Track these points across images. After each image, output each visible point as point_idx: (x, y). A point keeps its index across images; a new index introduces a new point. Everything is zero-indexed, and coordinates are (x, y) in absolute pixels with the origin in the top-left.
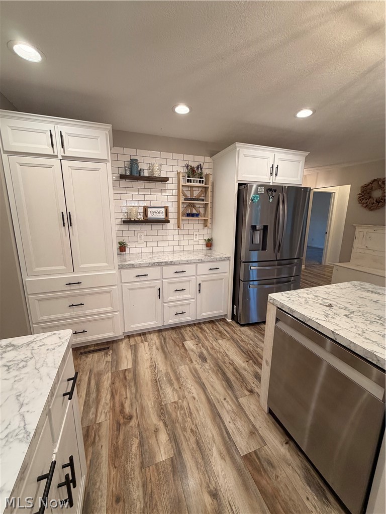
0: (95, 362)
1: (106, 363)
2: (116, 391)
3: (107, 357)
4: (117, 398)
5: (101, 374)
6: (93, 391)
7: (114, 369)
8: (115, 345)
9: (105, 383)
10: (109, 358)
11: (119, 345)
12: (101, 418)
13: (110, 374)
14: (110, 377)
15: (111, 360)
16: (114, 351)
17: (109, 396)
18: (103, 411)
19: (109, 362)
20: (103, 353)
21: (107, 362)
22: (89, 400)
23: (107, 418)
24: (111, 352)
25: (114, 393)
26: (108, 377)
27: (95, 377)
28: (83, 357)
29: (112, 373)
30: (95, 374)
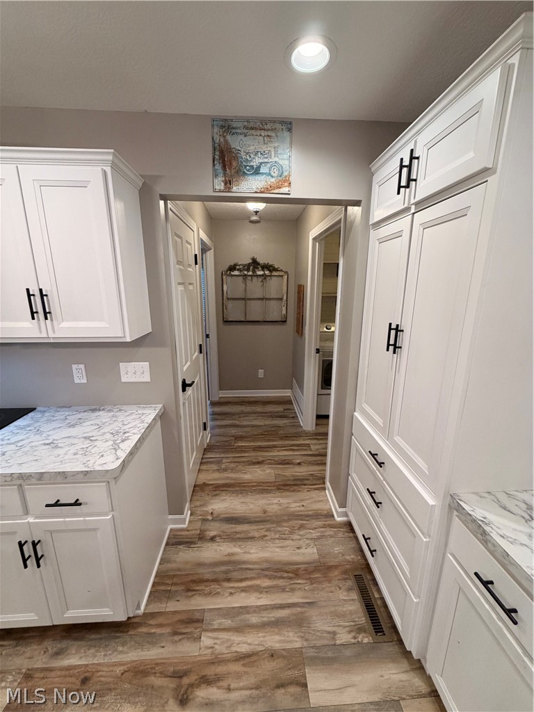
0: (332, 609)
1: (329, 633)
2: (251, 664)
3: (350, 632)
4: (236, 667)
5: (300, 626)
6: (263, 617)
7: (312, 653)
8: (392, 648)
9: (277, 638)
10: (344, 637)
11: (394, 661)
12: (206, 640)
13: (298, 645)
14: (288, 646)
15: (338, 642)
16: (372, 648)
17: (244, 649)
18: (218, 642)
19: (334, 639)
20: (362, 619)
21: (334, 633)
22: (248, 613)
23: (203, 649)
24: (366, 640)
25: (247, 660)
26: (290, 642)
27: (294, 615)
28: (350, 583)
29: (299, 651)
30: (301, 613)
